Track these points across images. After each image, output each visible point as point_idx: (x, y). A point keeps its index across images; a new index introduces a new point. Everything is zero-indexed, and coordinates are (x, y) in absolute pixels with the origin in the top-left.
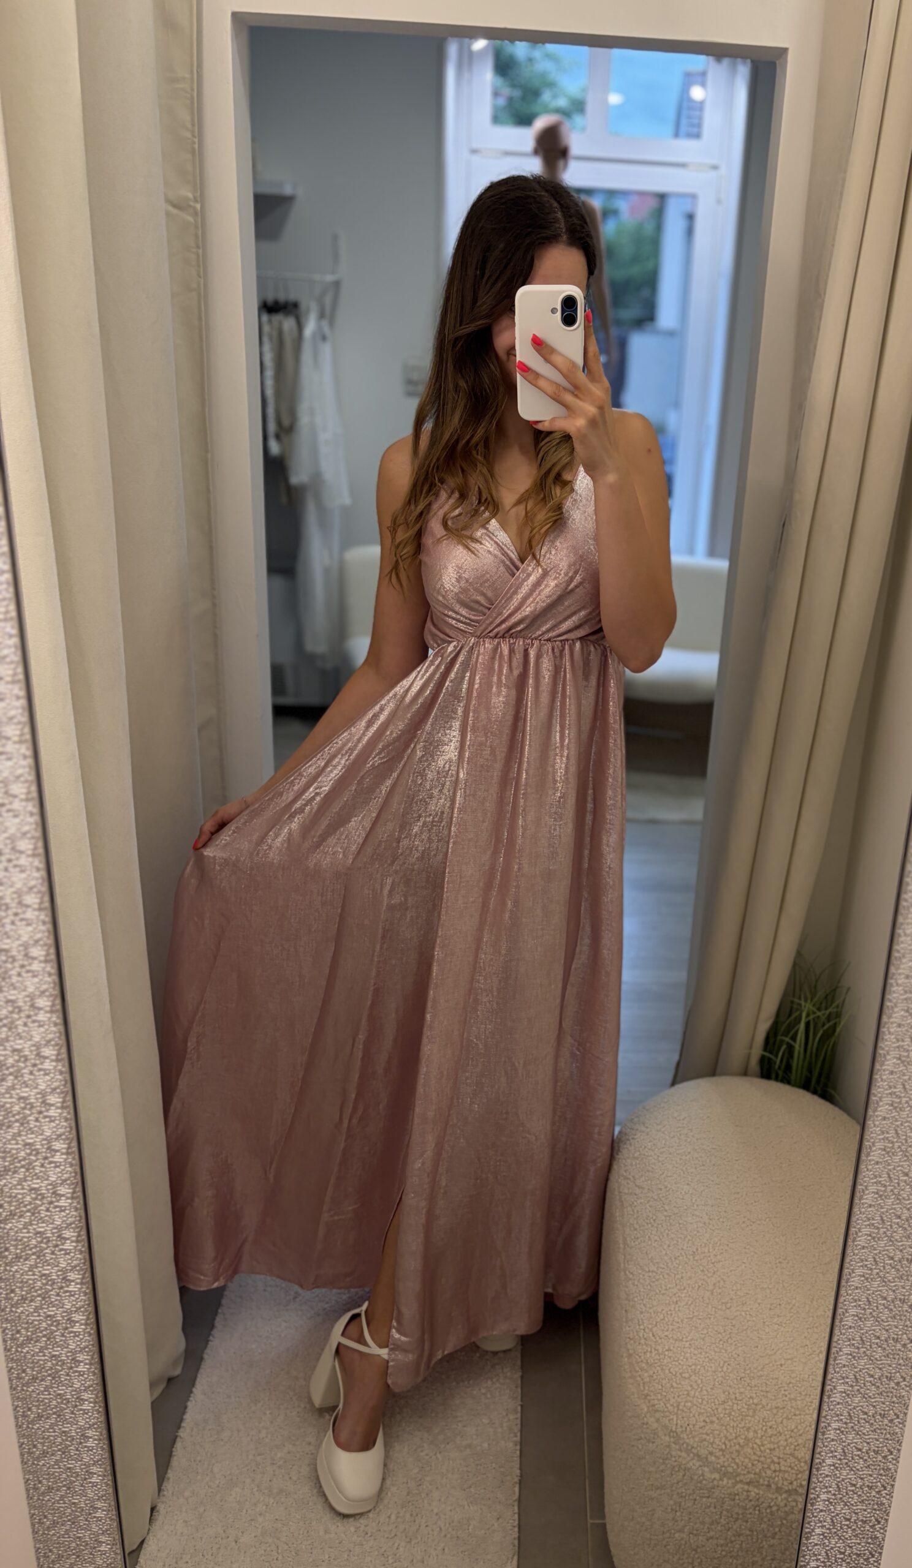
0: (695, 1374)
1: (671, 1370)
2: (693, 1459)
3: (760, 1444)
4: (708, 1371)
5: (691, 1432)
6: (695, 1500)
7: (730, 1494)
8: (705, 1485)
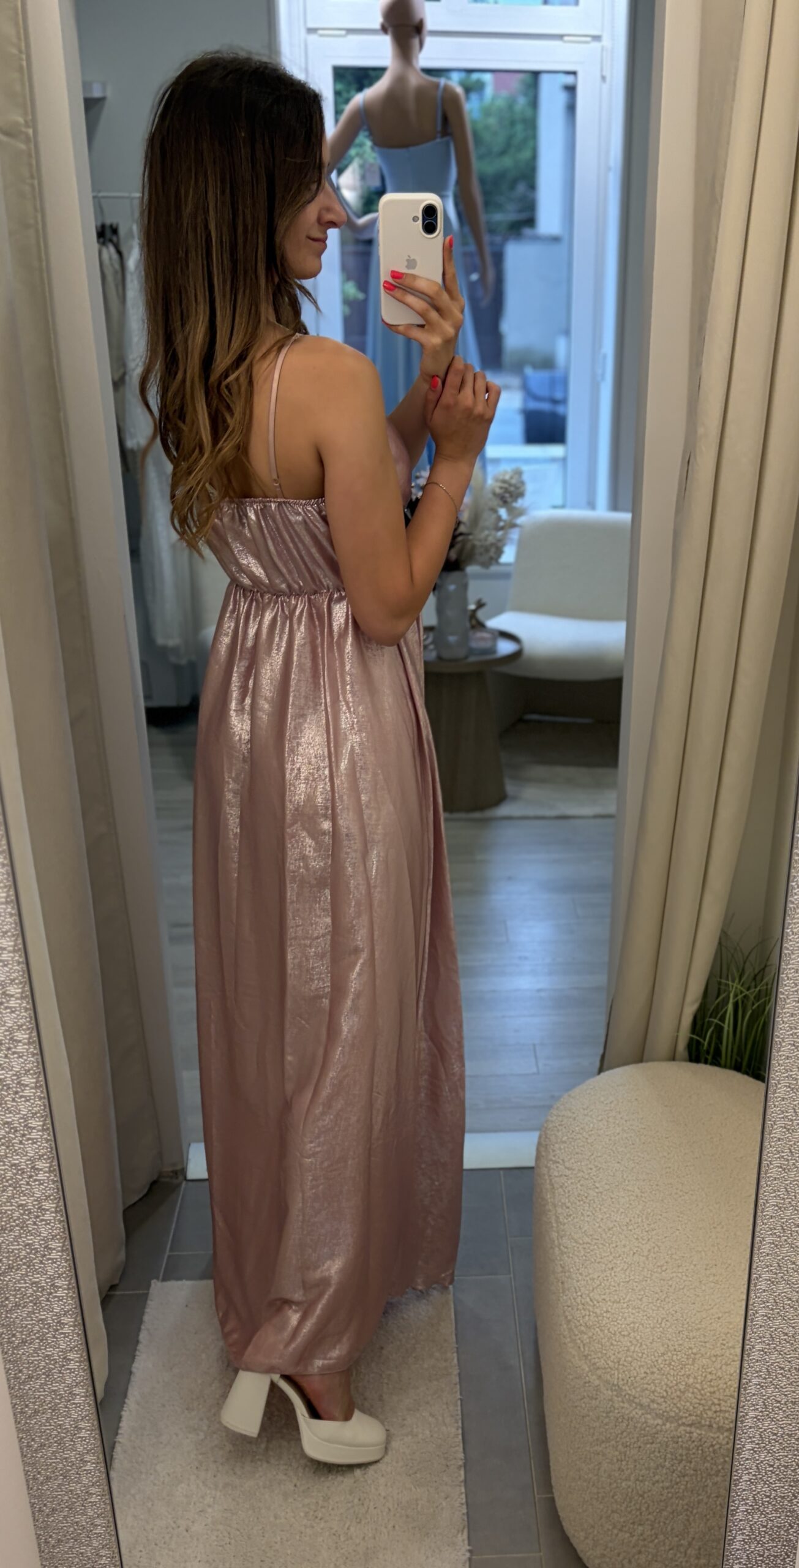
0: (634, 1332)
1: (611, 1330)
2: (636, 1408)
3: (699, 1387)
4: (646, 1328)
5: (632, 1385)
6: (640, 1447)
7: (673, 1438)
8: (648, 1431)
